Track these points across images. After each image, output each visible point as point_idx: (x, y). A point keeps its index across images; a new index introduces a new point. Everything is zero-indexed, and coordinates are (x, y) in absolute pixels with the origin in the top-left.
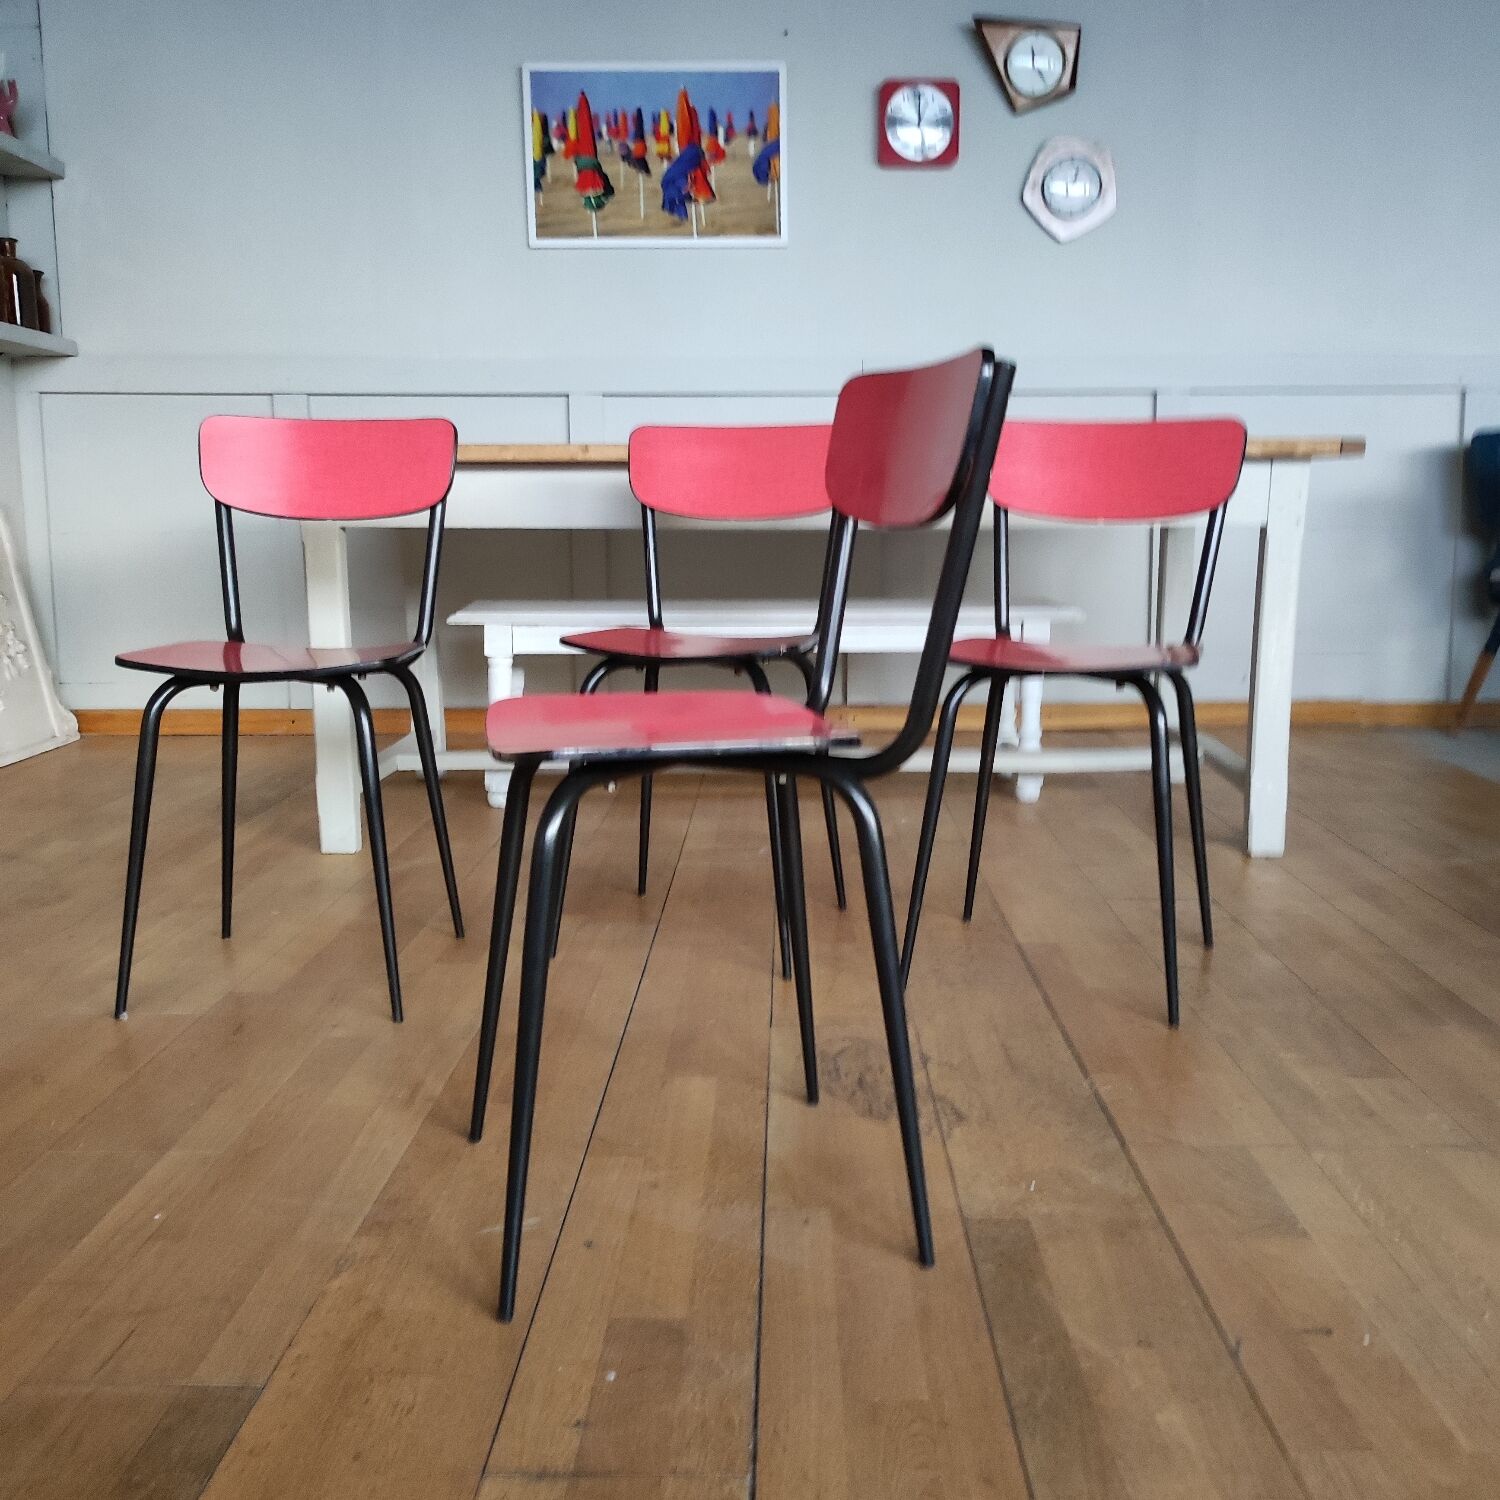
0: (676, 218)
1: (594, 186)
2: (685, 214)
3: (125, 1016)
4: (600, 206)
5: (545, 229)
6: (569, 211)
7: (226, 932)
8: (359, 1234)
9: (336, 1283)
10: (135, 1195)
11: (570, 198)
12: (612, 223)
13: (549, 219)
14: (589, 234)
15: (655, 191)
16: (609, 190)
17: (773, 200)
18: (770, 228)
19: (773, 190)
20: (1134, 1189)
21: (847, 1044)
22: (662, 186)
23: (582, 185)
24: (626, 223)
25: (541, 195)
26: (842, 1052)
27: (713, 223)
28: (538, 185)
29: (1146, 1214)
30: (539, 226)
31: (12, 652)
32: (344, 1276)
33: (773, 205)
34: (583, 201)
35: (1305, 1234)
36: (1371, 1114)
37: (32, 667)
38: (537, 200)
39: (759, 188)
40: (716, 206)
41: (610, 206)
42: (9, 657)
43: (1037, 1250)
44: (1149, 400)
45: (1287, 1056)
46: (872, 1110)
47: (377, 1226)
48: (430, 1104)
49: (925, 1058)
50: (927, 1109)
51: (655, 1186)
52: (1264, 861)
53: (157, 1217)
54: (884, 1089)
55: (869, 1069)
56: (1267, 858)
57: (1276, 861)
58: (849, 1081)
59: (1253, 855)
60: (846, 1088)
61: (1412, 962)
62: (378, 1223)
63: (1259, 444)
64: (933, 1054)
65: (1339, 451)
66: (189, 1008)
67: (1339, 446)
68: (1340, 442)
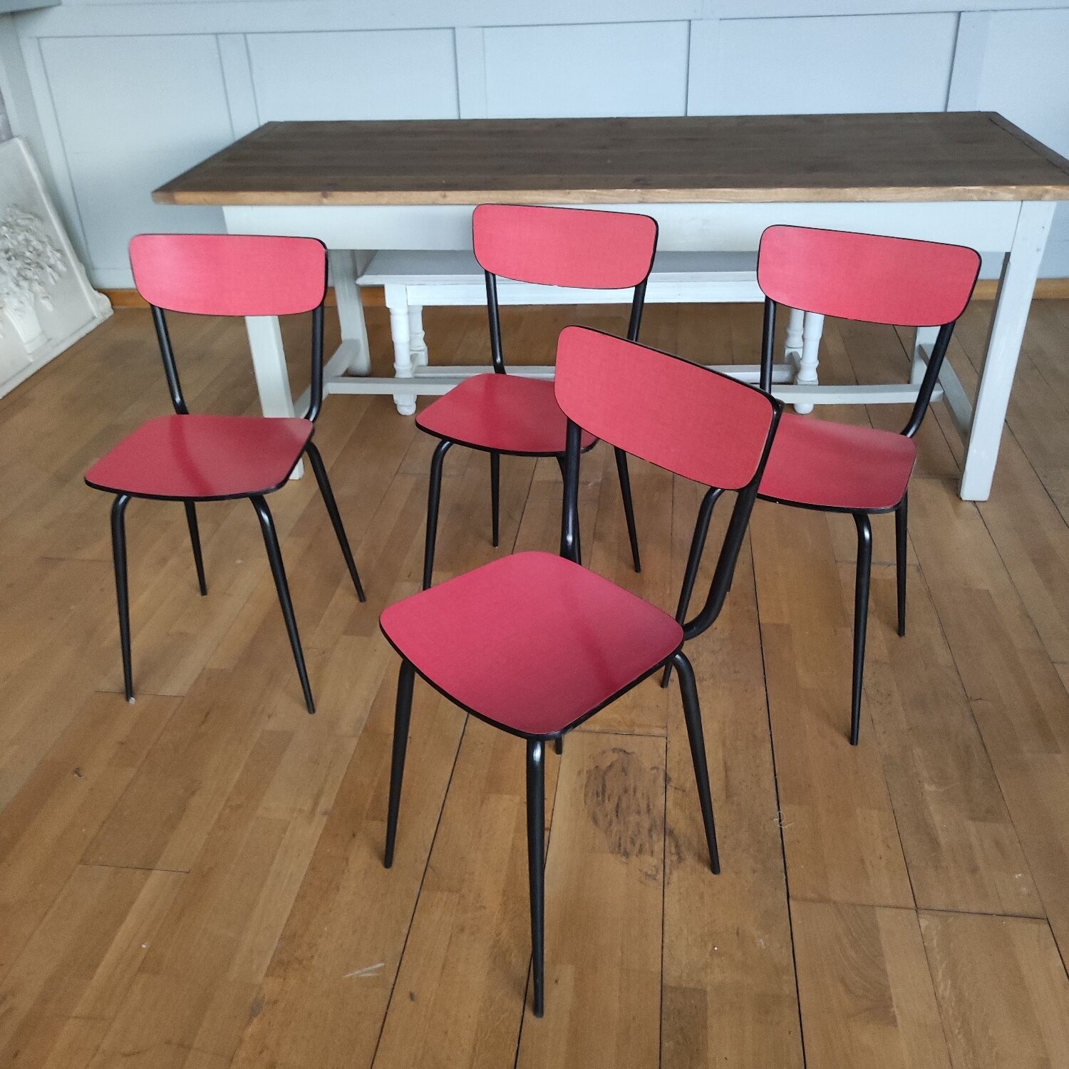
3: (132, 700)
7: (203, 590)
8: (267, 975)
9: (250, 1030)
10: (130, 923)
21: (615, 757)
26: (611, 767)
29: (789, 989)
31: (52, 261)
32: (255, 1020)
35: (893, 1021)
36: (974, 870)
37: (69, 268)
42: (50, 267)
43: (705, 1027)
44: (953, 17)
45: (929, 788)
46: (620, 845)
47: (280, 966)
48: (325, 819)
49: (667, 779)
50: (658, 847)
51: (462, 930)
52: (970, 506)
53: (144, 946)
54: (633, 818)
55: (626, 791)
56: (974, 502)
57: (981, 507)
58: (610, 806)
59: (964, 499)
60: (607, 816)
61: (1053, 663)
62: (281, 962)
63: (1011, 192)
64: (673, 775)
66: (176, 687)
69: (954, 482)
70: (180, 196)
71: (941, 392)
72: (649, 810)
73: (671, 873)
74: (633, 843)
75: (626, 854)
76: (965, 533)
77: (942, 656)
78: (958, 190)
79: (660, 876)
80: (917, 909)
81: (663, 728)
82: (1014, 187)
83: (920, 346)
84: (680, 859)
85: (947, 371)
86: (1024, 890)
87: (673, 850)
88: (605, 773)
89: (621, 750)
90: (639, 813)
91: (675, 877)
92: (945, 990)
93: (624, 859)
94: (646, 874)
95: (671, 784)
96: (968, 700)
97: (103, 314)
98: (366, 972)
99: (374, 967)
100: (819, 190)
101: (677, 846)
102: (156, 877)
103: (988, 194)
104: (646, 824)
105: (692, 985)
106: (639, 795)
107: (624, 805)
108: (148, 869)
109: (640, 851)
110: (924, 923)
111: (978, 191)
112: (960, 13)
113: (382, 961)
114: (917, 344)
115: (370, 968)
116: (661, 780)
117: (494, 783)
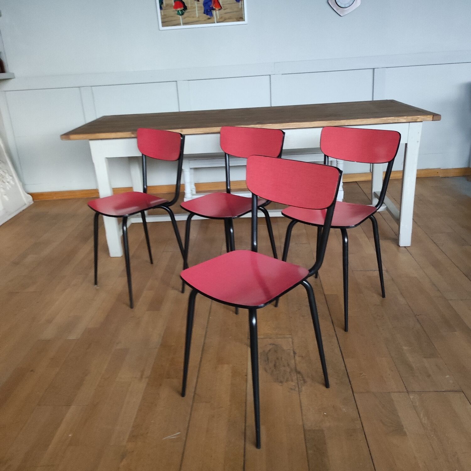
0: (209, 16)
1: (180, 7)
2: (212, 15)
4: (182, 14)
5: (165, 23)
6: (172, 17)
8: (128, 442)
9: (122, 464)
10: (63, 426)
11: (172, 12)
12: (187, 20)
13: (166, 20)
14: (179, 24)
15: (201, 7)
16: (185, 8)
17: (242, 8)
18: (241, 18)
19: (242, 4)
20: (355, 414)
21: (271, 347)
22: (203, 5)
23: (176, 7)
24: (191, 19)
25: (162, 11)
26: (270, 351)
27: (221, 18)
28: (161, 8)
29: (359, 426)
30: (163, 22)
31: (8, 180)
32: (124, 460)
33: (242, 10)
34: (177, 12)
35: (405, 434)
36: (429, 376)
37: (15, 184)
38: (161, 13)
39: (237, 4)
40: (222, 11)
41: (186, 14)
42: (8, 182)
43: (325, 444)
44: (371, 70)
45: (405, 348)
46: (278, 379)
47: (133, 437)
48: (147, 380)
49: (295, 353)
50: (295, 378)
51: (213, 416)
52: (404, 249)
53: (70, 435)
54: (282, 369)
55: (278, 359)
56: (405, 247)
57: (408, 248)
58: (271, 365)
59: (401, 246)
60: (271, 368)
61: (447, 300)
62: (133, 436)
63: (405, 119)
64: (297, 351)
65: (432, 119)
66: (74, 336)
67: (432, 117)
68: (432, 116)
69: (396, 240)
70: (72, 137)
71: (386, 207)
72: (288, 365)
73: (301, 387)
74: (284, 378)
75: (281, 382)
76: (403, 258)
77: (402, 300)
79: (297, 389)
80: (408, 392)
81: (290, 334)
82: (406, 117)
83: (374, 192)
84: (305, 382)
85: (387, 199)
86: (451, 381)
87: (301, 379)
88: (268, 353)
89: (273, 344)
90: (284, 366)
91: (304, 388)
92: (425, 421)
93: (280, 384)
94: (291, 389)
95: (297, 355)
96: (415, 316)
97: (29, 203)
98: (173, 436)
99: (176, 434)
101: (302, 377)
102: (73, 408)
104: (288, 370)
105: (317, 428)
106: (283, 360)
107: (277, 364)
108: (68, 405)
109: (287, 381)
110: (412, 397)
112: (374, 69)
113: (179, 431)
114: (373, 192)
115: (174, 435)
116: (292, 354)
117: (220, 361)
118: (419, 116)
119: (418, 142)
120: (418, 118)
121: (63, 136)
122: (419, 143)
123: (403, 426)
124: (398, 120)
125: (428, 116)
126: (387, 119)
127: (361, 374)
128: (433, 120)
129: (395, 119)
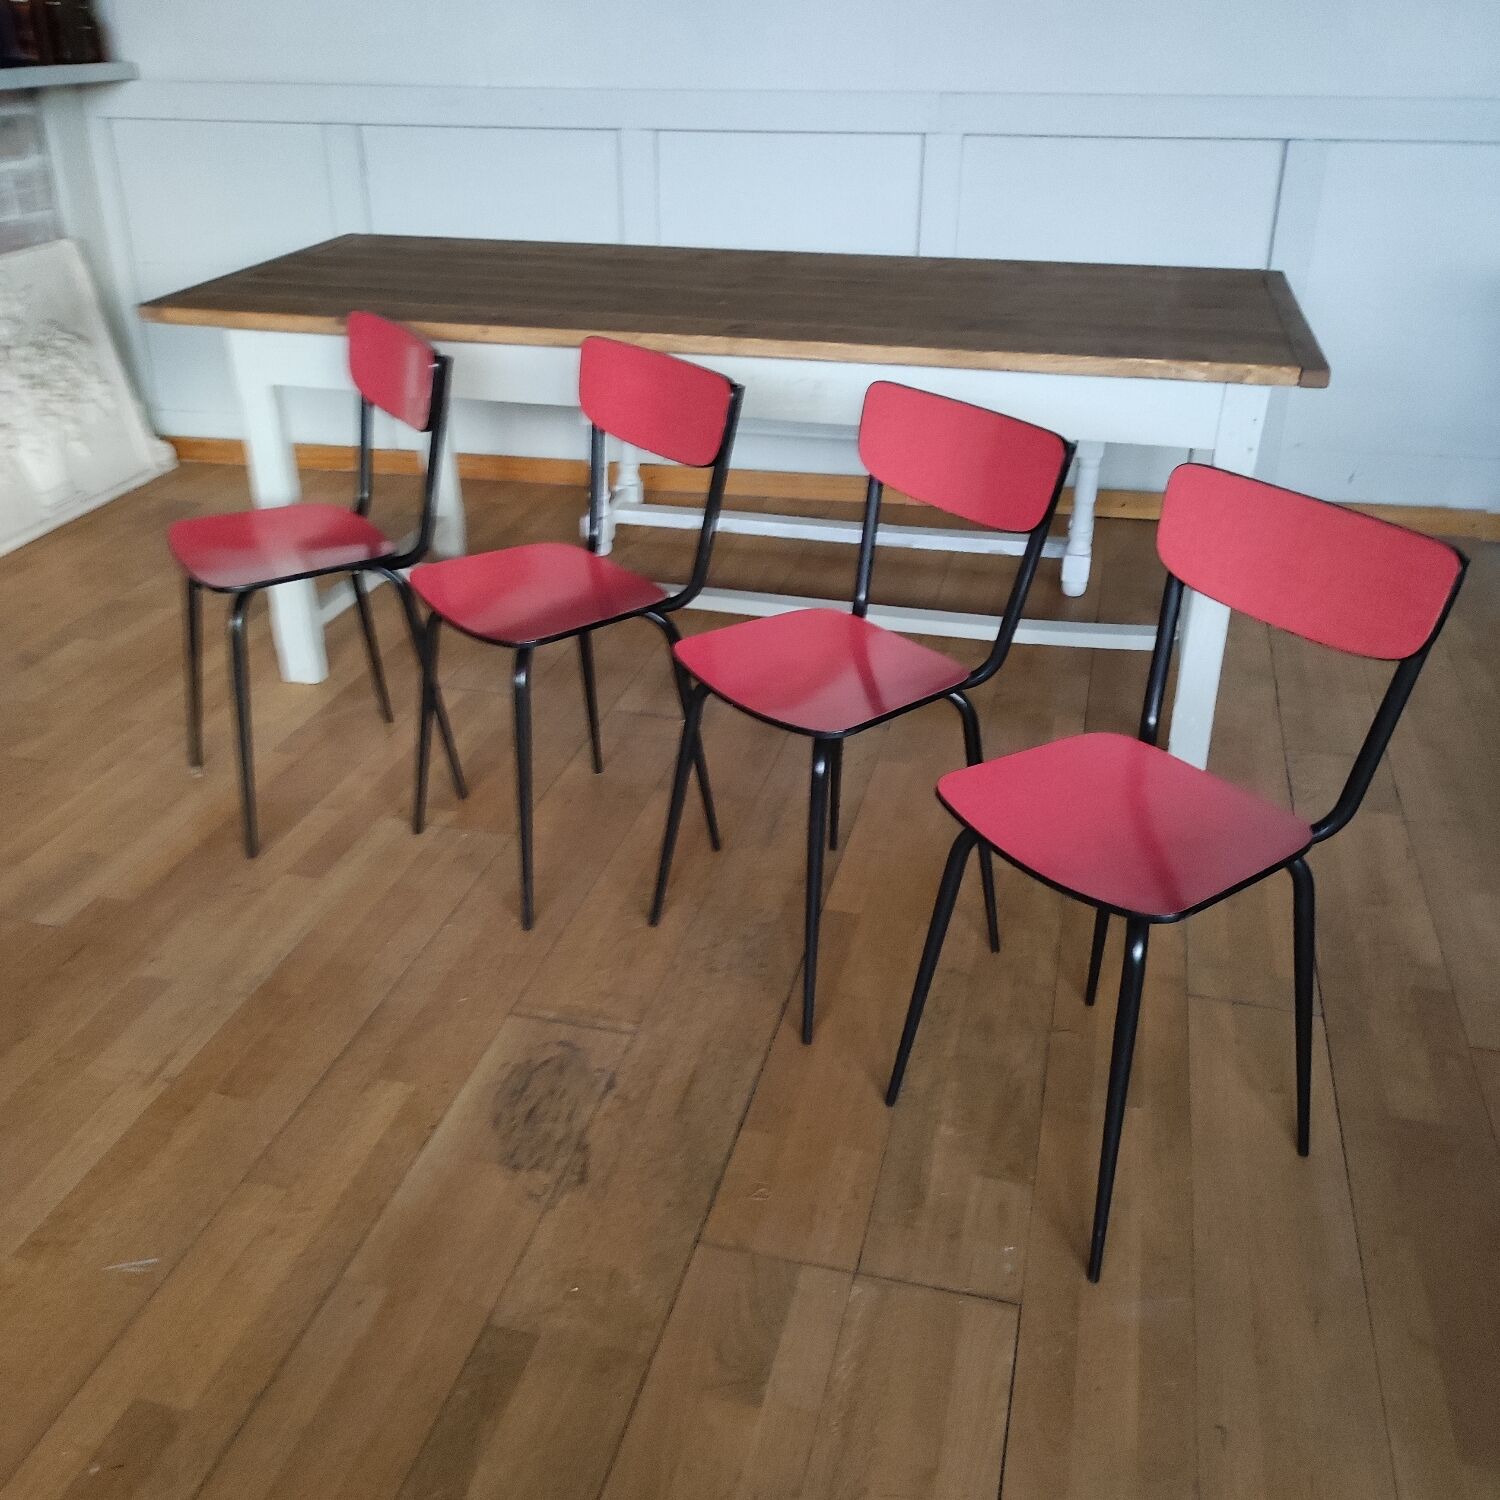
8: (14, 1255)
20: (661, 1307)
21: (557, 1051)
29: (644, 1348)
31: (95, 396)
35: (758, 1401)
36: (954, 1236)
37: (119, 407)
43: (517, 1379)
44: (1277, 147)
46: (512, 1156)
48: (164, 1086)
49: (610, 1085)
50: (562, 1162)
51: (272, 1231)
54: (545, 1126)
55: (552, 1093)
58: (522, 1109)
60: (513, 1119)
61: (1188, 995)
63: (1203, 370)
64: (621, 1081)
65: (1297, 381)
66: (56, 915)
67: (1298, 374)
68: (1299, 370)
70: (171, 313)
72: (570, 1118)
73: (561, 1196)
74: (531, 1156)
75: (516, 1167)
77: (1044, 972)
78: (1131, 364)
79: (546, 1197)
80: (857, 1273)
81: (635, 1023)
82: (1206, 364)
84: (582, 1179)
86: (1008, 1267)
87: (577, 1169)
88: (535, 1070)
89: (569, 1045)
90: (556, 1119)
91: (565, 1200)
93: (510, 1173)
94: (531, 1194)
95: (614, 1091)
96: (1053, 1032)
97: (159, 465)
98: (136, 1266)
99: (147, 1262)
100: (954, 352)
101: (584, 1165)
103: (1173, 371)
104: (560, 1134)
105: (524, 1328)
106: (566, 1099)
107: (541, 1109)
109: (536, 1166)
110: (856, 1290)
111: (1160, 367)
112: (1287, 141)
113: (159, 1255)
115: (141, 1262)
116: (602, 1086)
117: (391, 1068)
118: (1252, 364)
119: (1250, 449)
120: (1249, 372)
121: (144, 309)
122: (1254, 454)
123: (768, 1374)
124: (1179, 371)
125: (1284, 369)
126: (1140, 364)
127: (759, 1186)
128: (1298, 384)
129: (1167, 368)
